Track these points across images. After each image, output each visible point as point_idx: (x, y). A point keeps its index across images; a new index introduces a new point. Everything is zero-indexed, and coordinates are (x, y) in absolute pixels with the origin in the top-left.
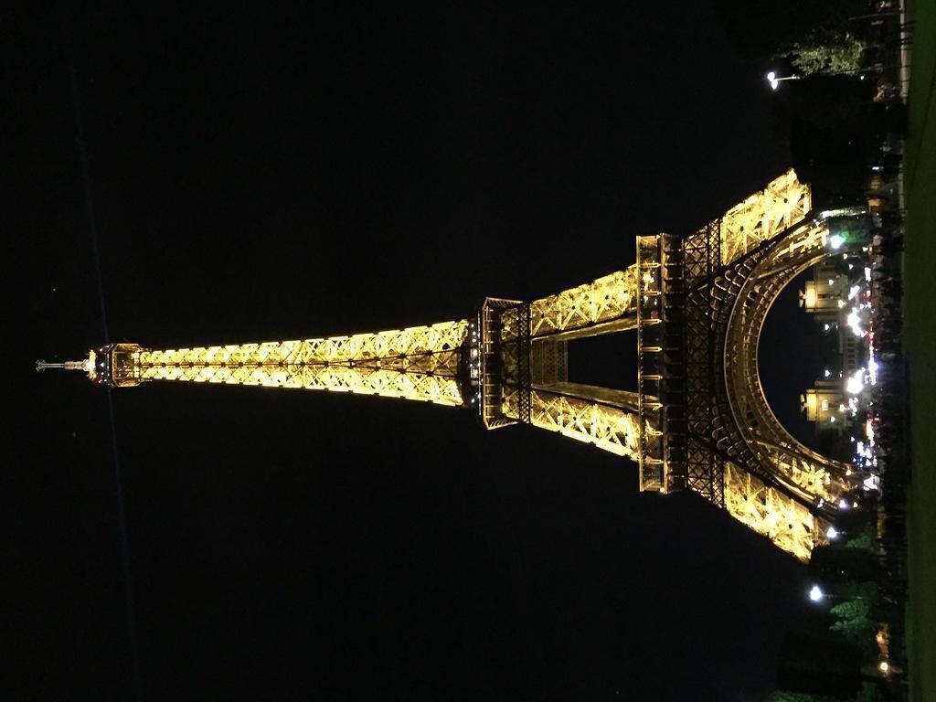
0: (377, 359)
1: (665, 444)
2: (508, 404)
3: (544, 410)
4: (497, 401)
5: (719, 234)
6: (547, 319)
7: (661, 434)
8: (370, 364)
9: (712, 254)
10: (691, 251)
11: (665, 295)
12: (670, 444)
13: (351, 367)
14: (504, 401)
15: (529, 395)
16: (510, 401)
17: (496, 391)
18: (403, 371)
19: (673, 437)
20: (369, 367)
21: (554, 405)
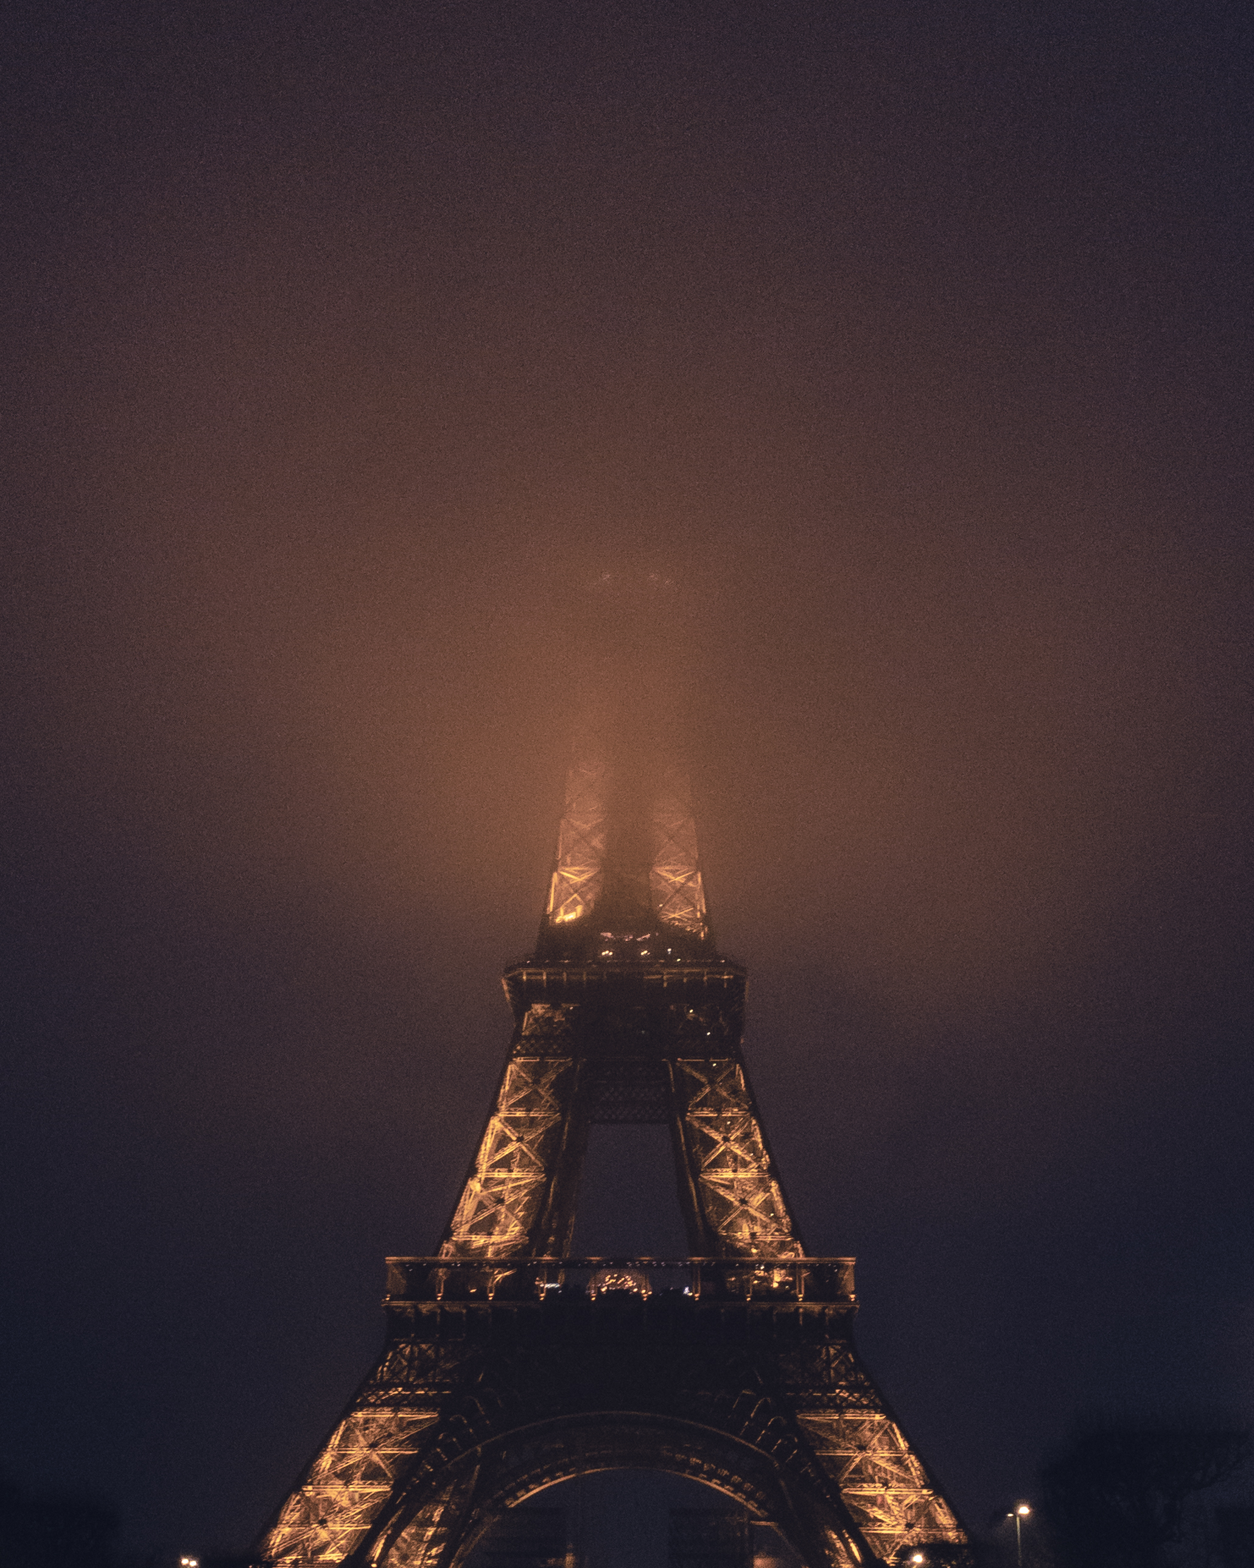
1: (473, 1305)
2: (548, 1015)
3: (536, 1082)
4: (554, 993)
5: (854, 1407)
6: (706, 1091)
7: (491, 1296)
9: (817, 1394)
11: (745, 1309)
12: (473, 1313)
15: (564, 1054)
17: (572, 991)
19: (485, 1320)
21: (548, 1102)
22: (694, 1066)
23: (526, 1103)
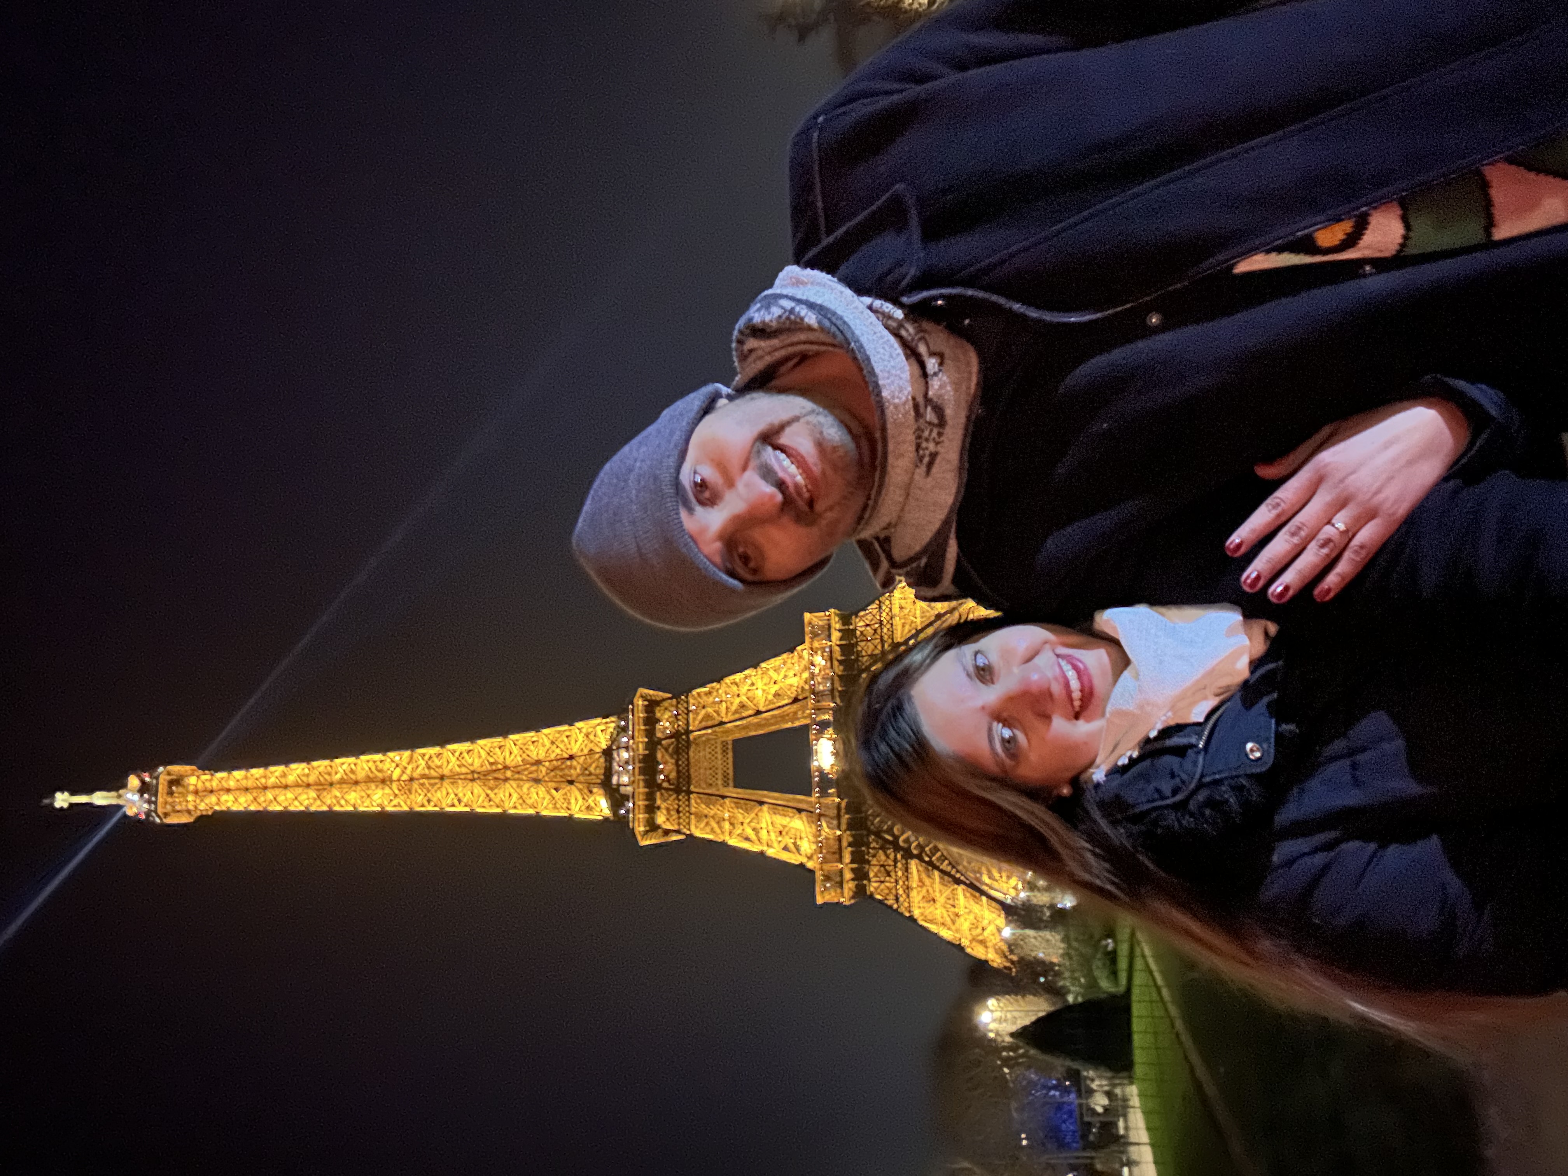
0: (506, 768)
1: (845, 844)
2: (665, 812)
3: (706, 816)
4: (651, 809)
5: (891, 609)
6: (710, 710)
7: (838, 833)
8: (496, 775)
9: (885, 630)
10: (863, 629)
11: (839, 676)
12: (850, 845)
13: (473, 780)
14: (659, 808)
15: (689, 800)
16: (668, 810)
17: (650, 797)
18: (537, 781)
19: (853, 836)
20: (496, 779)
21: (718, 810)
22: (694, 719)
23: (720, 821)
